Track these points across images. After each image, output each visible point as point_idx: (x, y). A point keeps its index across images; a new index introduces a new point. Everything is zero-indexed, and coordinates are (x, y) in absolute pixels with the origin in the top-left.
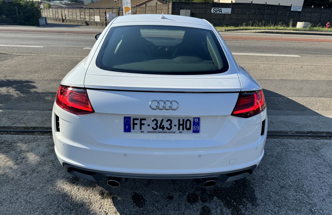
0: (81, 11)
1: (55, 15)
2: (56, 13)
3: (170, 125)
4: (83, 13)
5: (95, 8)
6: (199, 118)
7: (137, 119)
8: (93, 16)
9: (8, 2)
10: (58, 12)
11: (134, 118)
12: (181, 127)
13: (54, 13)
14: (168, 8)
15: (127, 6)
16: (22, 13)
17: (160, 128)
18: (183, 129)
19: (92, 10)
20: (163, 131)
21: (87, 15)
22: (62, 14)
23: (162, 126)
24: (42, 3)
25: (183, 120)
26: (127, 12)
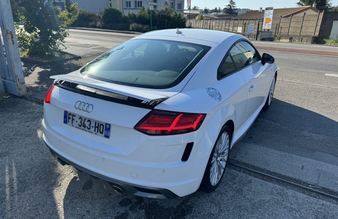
0: (226, 22)
1: (204, 26)
2: (206, 24)
3: (90, 125)
4: (228, 24)
5: (240, 19)
6: (110, 125)
7: (71, 115)
8: (236, 28)
9: (162, 15)
10: (207, 23)
11: (70, 113)
12: (96, 129)
13: (204, 24)
14: (318, 19)
15: (268, 17)
16: (169, 25)
17: (83, 126)
18: (98, 132)
19: (236, 21)
20: (85, 129)
21: (231, 26)
22: (210, 25)
23: (84, 125)
24: (198, 15)
25: (98, 123)
26: (267, 23)
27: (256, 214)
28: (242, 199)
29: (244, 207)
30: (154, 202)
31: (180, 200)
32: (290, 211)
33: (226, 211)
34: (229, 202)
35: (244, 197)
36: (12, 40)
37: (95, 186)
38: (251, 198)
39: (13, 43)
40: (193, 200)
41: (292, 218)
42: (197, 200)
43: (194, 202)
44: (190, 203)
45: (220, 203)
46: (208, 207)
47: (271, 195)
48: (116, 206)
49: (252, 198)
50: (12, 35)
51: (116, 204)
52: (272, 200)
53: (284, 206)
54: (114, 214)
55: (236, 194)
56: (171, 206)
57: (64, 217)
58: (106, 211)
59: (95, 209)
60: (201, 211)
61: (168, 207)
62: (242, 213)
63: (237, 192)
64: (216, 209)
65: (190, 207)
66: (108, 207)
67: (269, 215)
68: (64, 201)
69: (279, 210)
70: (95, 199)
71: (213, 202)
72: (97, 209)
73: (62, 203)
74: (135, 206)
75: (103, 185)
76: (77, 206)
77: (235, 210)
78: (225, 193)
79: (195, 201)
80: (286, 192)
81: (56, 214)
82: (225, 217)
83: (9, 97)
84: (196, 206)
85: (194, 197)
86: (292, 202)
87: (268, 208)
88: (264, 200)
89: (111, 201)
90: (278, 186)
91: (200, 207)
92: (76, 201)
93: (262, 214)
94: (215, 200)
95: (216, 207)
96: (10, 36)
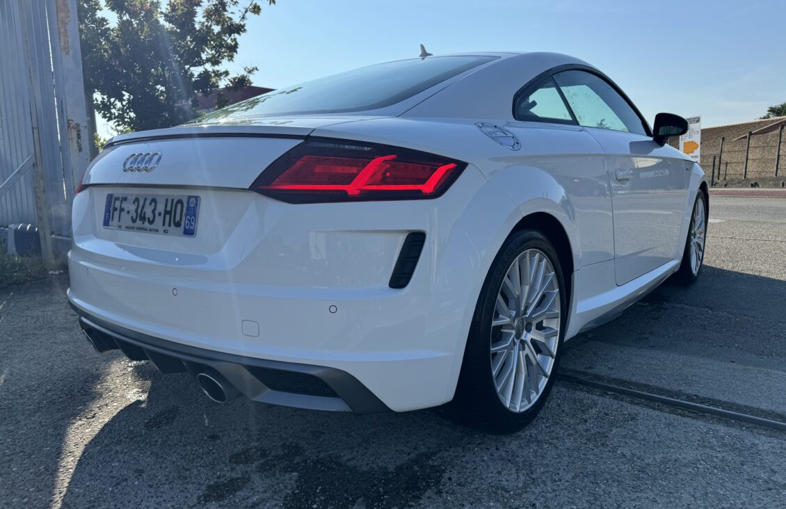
3: (154, 211)
7: (118, 199)
11: (116, 197)
12: (167, 218)
17: (140, 220)
18: (170, 225)
20: (143, 226)
25: (172, 202)
27: (650, 493)
28: (604, 456)
29: (609, 473)
30: (332, 456)
31: (409, 454)
32: (770, 489)
33: (549, 483)
34: (560, 462)
35: (610, 451)
36: (78, 142)
37: (181, 419)
38: (633, 455)
39: (80, 150)
40: (450, 455)
41: (777, 506)
42: (461, 455)
43: (451, 459)
44: (439, 460)
45: (531, 464)
46: (492, 473)
47: (701, 449)
48: (220, 463)
49: (638, 454)
50: (79, 131)
51: (224, 459)
52: (703, 461)
53: (746, 477)
54: (209, 479)
55: (586, 444)
56: (378, 466)
57: (68, 480)
58: (188, 472)
59: (161, 467)
60: (469, 480)
61: (368, 467)
62: (600, 488)
63: (589, 440)
64: (518, 476)
65: (438, 471)
66: (198, 464)
67: (693, 496)
68: (86, 448)
69: (729, 485)
70: (169, 445)
71: (510, 461)
72: (166, 467)
73: (78, 452)
74: (275, 462)
75: (203, 417)
76: (116, 460)
77: (577, 481)
78: (551, 441)
79: (456, 456)
80: (753, 444)
81: (52, 474)
82: (543, 496)
83: (60, 273)
84: (456, 468)
85: (453, 449)
86: (773, 467)
87: (692, 480)
88: (676, 460)
89: (211, 450)
90: (722, 429)
91: (468, 471)
92: (119, 448)
93: (671, 493)
94: (518, 456)
95: (517, 473)
96: (74, 134)
